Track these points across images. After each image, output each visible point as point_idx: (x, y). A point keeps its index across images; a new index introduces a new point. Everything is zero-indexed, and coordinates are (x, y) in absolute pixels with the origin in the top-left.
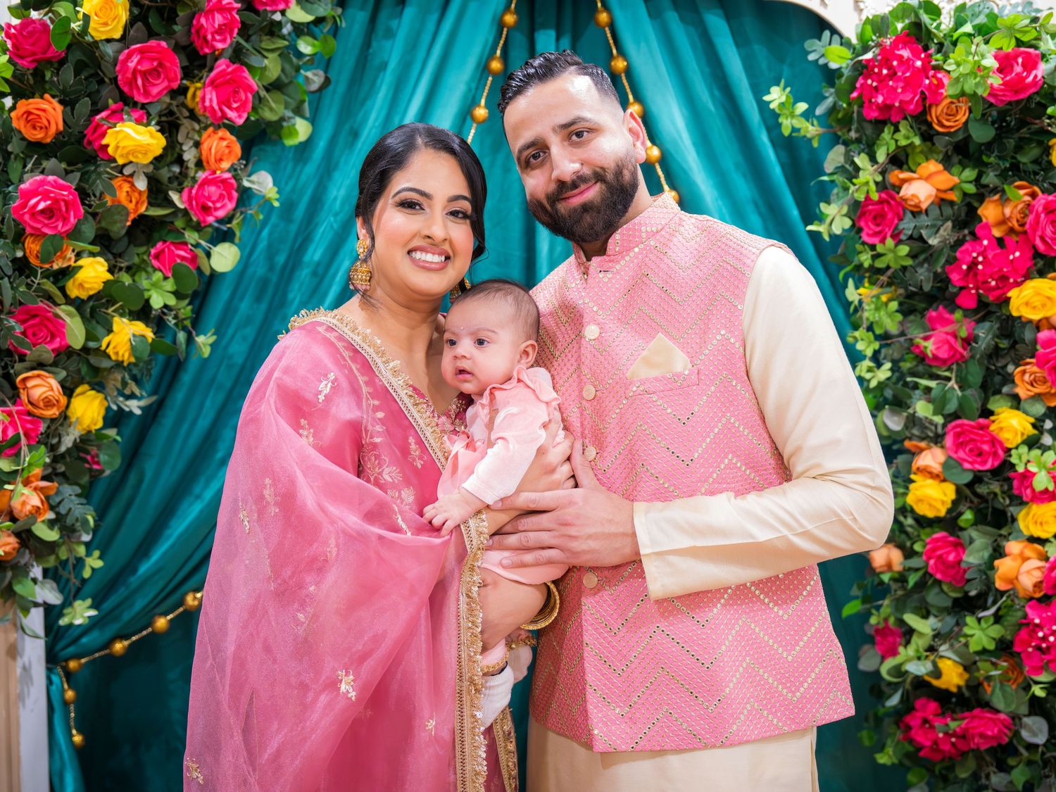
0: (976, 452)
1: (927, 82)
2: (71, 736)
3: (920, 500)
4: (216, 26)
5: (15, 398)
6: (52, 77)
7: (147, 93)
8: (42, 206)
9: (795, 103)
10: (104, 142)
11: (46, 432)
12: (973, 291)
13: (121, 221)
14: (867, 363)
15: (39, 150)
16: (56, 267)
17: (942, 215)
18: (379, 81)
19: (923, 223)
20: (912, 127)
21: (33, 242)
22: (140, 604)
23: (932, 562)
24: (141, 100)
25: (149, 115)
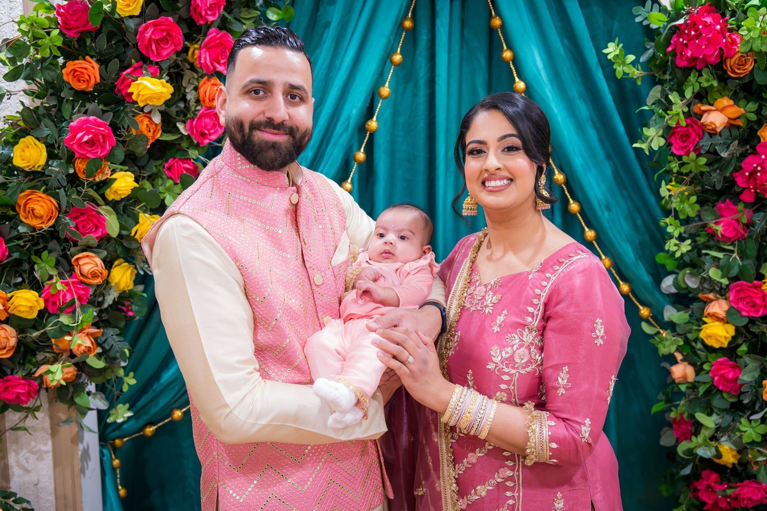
0: (751, 304)
1: (724, 41)
2: (118, 490)
3: (709, 336)
4: (208, 5)
5: (71, 273)
6: (91, 43)
7: (159, 54)
8: (86, 138)
9: (626, 55)
10: (130, 91)
11: (94, 294)
12: (752, 191)
13: (143, 146)
14: (674, 241)
15: (82, 96)
16: (97, 179)
17: (731, 136)
18: (325, 35)
19: (717, 142)
20: (711, 73)
21: (80, 163)
22: (163, 402)
23: (716, 378)
24: (155, 58)
25: (161, 69)
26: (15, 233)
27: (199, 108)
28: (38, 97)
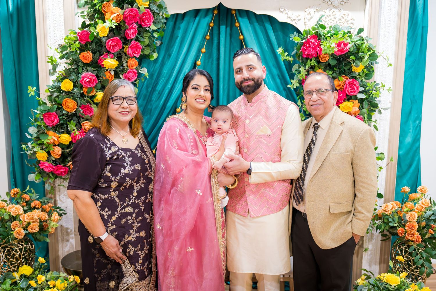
1: (319, 49)
4: (131, 32)
5: (81, 128)
6: (89, 46)
7: (114, 50)
8: (87, 80)
9: (285, 52)
10: (103, 63)
15: (86, 65)
16: (91, 95)
18: (176, 41)
20: (315, 60)
21: (85, 89)
24: (112, 52)
25: (114, 56)
26: (61, 114)
27: (128, 69)
28: (70, 65)
